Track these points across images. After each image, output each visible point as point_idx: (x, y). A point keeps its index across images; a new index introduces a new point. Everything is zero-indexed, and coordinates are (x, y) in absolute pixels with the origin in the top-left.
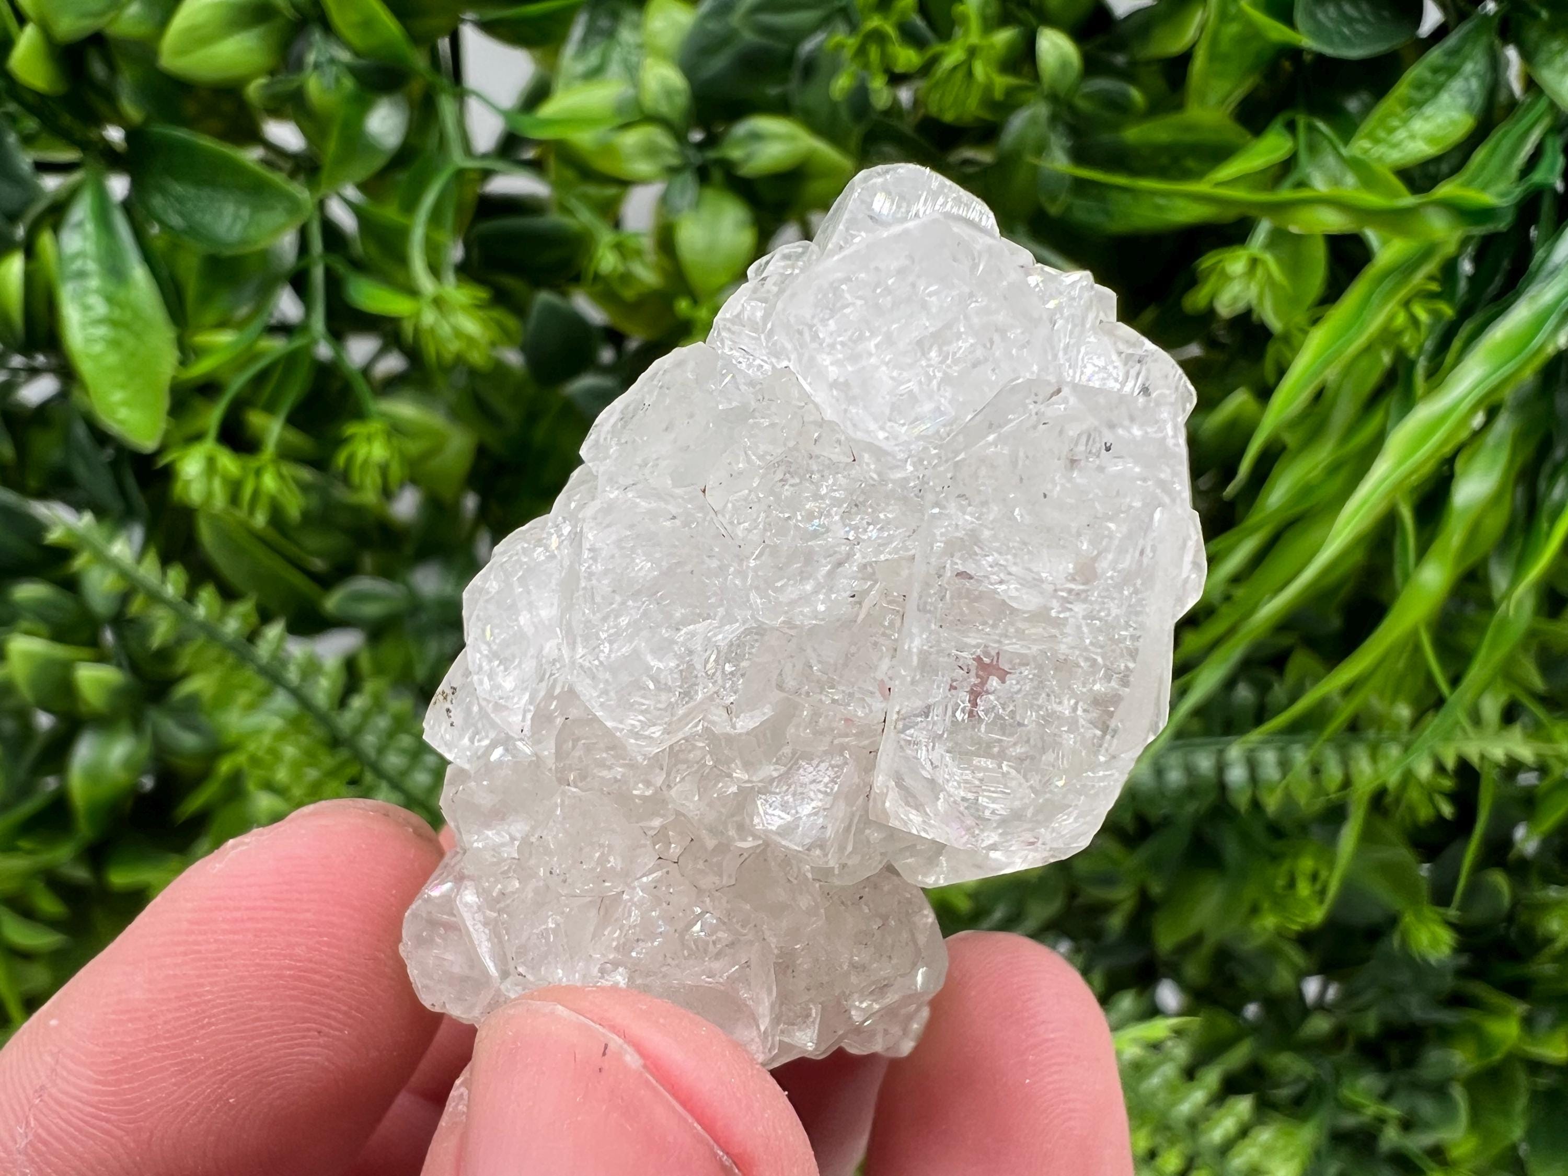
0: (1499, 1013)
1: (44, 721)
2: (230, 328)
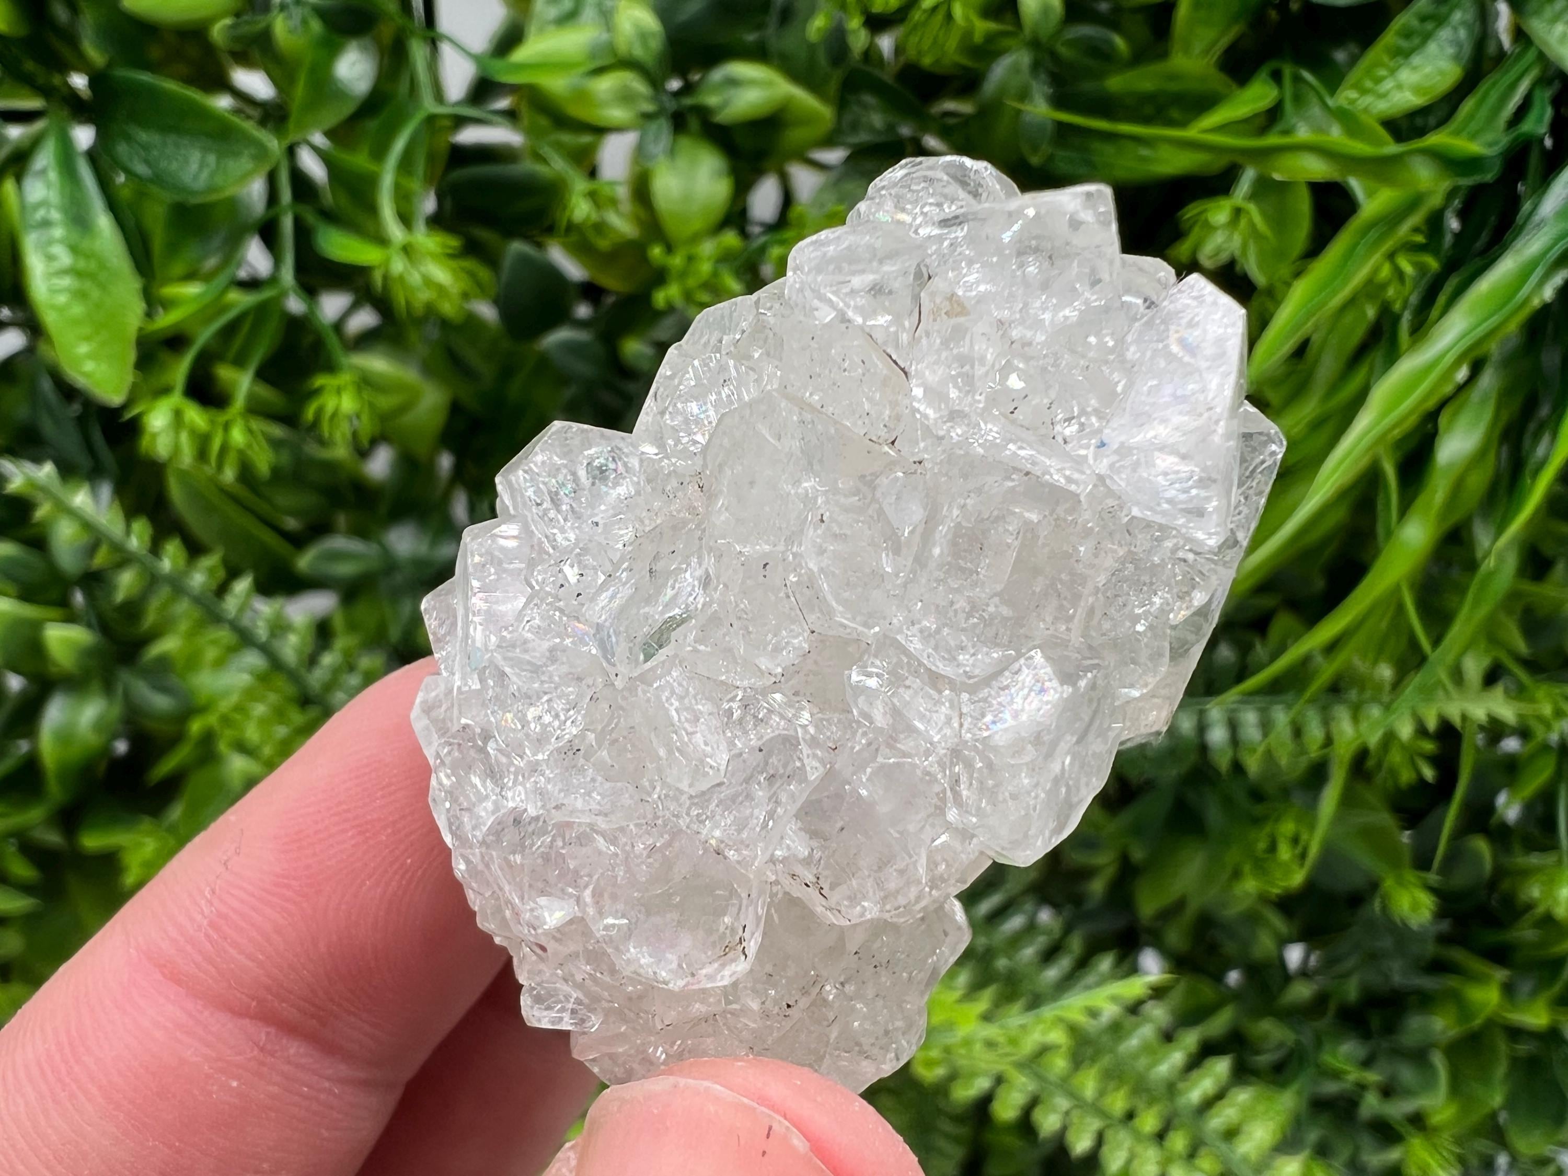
0: (1479, 979)
1: (14, 683)
2: (198, 280)
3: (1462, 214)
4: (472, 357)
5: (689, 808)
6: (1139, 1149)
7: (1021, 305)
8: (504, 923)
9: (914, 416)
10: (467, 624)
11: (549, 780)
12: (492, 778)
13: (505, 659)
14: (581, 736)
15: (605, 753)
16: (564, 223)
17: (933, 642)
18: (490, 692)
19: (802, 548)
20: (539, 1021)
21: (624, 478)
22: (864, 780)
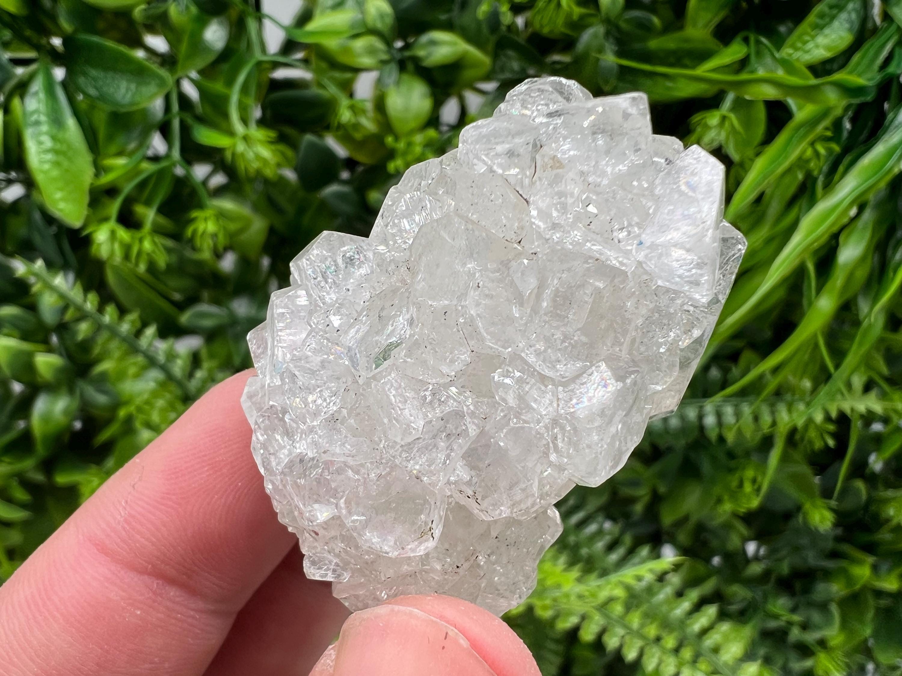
0: (859, 562)
1: (17, 387)
2: (125, 156)
3: (853, 120)
4: (282, 201)
5: (401, 453)
6: (664, 658)
7: (594, 163)
8: (294, 519)
9: (532, 227)
10: (273, 347)
11: (320, 437)
12: (288, 436)
13: (295, 367)
14: (339, 411)
15: (352, 421)
16: (336, 124)
17: (542, 357)
18: (287, 386)
19: (467, 303)
20: (314, 575)
21: (364, 264)
22: (502, 436)
